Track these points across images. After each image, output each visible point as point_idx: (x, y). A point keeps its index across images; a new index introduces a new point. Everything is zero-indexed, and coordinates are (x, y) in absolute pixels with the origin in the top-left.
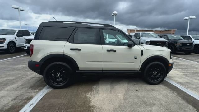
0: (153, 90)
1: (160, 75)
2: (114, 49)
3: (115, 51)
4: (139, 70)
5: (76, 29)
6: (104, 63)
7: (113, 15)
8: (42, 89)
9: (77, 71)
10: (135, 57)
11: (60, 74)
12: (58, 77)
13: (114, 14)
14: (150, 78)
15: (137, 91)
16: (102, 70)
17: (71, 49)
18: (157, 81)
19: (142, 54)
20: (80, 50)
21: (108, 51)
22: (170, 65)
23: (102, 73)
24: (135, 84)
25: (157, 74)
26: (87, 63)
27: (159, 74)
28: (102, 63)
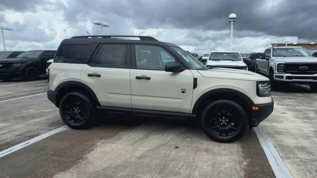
0: (207, 151)
1: (234, 126)
2: (148, 76)
3: (149, 79)
4: (191, 113)
5: (100, 45)
6: (133, 97)
7: (230, 21)
8: (60, 127)
9: (97, 107)
10: (182, 89)
11: (78, 110)
12: (76, 113)
13: (230, 18)
14: (212, 130)
15: (177, 148)
16: (132, 109)
17: (90, 75)
18: (227, 135)
19: (195, 86)
20: (99, 76)
21: (138, 78)
22: (257, 108)
23: (132, 112)
24: (188, 137)
25: (228, 123)
26: (109, 95)
27: (233, 124)
28: (129, 97)
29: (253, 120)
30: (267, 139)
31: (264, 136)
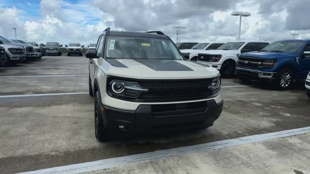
22: (103, 109)
30: (128, 162)
31: (140, 159)
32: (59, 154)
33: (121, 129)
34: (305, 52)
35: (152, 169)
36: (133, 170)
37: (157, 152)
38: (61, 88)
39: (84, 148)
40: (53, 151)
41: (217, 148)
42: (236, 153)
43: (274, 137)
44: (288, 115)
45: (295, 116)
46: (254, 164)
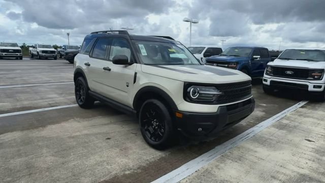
29: (179, 129)
30: (207, 161)
31: (213, 156)
32: (136, 171)
33: (200, 132)
34: (254, 57)
35: (230, 161)
36: (218, 165)
37: (216, 147)
38: (26, 103)
39: (153, 160)
40: (125, 170)
41: (251, 135)
42: (266, 136)
43: (274, 122)
44: (265, 105)
45: (269, 105)
46: (283, 141)
